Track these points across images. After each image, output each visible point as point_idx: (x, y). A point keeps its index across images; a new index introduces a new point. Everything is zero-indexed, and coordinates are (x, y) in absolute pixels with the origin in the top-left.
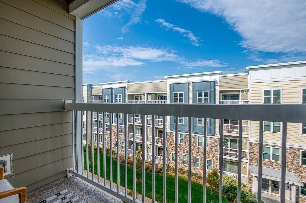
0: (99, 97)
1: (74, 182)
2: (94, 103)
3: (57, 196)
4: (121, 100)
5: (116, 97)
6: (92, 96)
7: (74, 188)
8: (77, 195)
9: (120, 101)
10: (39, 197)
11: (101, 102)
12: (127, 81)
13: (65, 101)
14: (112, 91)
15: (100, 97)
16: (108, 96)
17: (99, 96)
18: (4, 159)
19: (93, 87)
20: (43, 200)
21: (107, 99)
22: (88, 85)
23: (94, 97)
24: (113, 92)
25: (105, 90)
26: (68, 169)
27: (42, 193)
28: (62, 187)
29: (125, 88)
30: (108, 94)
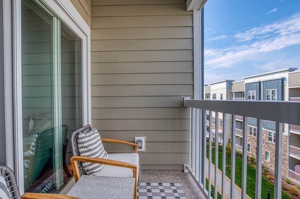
0: (241, 94)
1: (189, 180)
2: (234, 100)
3: (171, 185)
4: (276, 98)
5: (267, 94)
6: (232, 93)
7: (186, 186)
8: (186, 195)
9: (274, 98)
10: (160, 178)
11: (244, 99)
12: (288, 69)
13: (183, 98)
14: (260, 86)
15: (243, 93)
16: (253, 93)
17: (241, 92)
18: (141, 139)
19: (233, 82)
20: (161, 182)
21: (251, 95)
22: (227, 81)
23: (234, 94)
24: (262, 87)
25: (249, 85)
26: (185, 164)
27: (162, 176)
28: (177, 179)
29: (283, 80)
30: (254, 90)
